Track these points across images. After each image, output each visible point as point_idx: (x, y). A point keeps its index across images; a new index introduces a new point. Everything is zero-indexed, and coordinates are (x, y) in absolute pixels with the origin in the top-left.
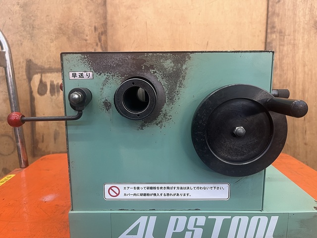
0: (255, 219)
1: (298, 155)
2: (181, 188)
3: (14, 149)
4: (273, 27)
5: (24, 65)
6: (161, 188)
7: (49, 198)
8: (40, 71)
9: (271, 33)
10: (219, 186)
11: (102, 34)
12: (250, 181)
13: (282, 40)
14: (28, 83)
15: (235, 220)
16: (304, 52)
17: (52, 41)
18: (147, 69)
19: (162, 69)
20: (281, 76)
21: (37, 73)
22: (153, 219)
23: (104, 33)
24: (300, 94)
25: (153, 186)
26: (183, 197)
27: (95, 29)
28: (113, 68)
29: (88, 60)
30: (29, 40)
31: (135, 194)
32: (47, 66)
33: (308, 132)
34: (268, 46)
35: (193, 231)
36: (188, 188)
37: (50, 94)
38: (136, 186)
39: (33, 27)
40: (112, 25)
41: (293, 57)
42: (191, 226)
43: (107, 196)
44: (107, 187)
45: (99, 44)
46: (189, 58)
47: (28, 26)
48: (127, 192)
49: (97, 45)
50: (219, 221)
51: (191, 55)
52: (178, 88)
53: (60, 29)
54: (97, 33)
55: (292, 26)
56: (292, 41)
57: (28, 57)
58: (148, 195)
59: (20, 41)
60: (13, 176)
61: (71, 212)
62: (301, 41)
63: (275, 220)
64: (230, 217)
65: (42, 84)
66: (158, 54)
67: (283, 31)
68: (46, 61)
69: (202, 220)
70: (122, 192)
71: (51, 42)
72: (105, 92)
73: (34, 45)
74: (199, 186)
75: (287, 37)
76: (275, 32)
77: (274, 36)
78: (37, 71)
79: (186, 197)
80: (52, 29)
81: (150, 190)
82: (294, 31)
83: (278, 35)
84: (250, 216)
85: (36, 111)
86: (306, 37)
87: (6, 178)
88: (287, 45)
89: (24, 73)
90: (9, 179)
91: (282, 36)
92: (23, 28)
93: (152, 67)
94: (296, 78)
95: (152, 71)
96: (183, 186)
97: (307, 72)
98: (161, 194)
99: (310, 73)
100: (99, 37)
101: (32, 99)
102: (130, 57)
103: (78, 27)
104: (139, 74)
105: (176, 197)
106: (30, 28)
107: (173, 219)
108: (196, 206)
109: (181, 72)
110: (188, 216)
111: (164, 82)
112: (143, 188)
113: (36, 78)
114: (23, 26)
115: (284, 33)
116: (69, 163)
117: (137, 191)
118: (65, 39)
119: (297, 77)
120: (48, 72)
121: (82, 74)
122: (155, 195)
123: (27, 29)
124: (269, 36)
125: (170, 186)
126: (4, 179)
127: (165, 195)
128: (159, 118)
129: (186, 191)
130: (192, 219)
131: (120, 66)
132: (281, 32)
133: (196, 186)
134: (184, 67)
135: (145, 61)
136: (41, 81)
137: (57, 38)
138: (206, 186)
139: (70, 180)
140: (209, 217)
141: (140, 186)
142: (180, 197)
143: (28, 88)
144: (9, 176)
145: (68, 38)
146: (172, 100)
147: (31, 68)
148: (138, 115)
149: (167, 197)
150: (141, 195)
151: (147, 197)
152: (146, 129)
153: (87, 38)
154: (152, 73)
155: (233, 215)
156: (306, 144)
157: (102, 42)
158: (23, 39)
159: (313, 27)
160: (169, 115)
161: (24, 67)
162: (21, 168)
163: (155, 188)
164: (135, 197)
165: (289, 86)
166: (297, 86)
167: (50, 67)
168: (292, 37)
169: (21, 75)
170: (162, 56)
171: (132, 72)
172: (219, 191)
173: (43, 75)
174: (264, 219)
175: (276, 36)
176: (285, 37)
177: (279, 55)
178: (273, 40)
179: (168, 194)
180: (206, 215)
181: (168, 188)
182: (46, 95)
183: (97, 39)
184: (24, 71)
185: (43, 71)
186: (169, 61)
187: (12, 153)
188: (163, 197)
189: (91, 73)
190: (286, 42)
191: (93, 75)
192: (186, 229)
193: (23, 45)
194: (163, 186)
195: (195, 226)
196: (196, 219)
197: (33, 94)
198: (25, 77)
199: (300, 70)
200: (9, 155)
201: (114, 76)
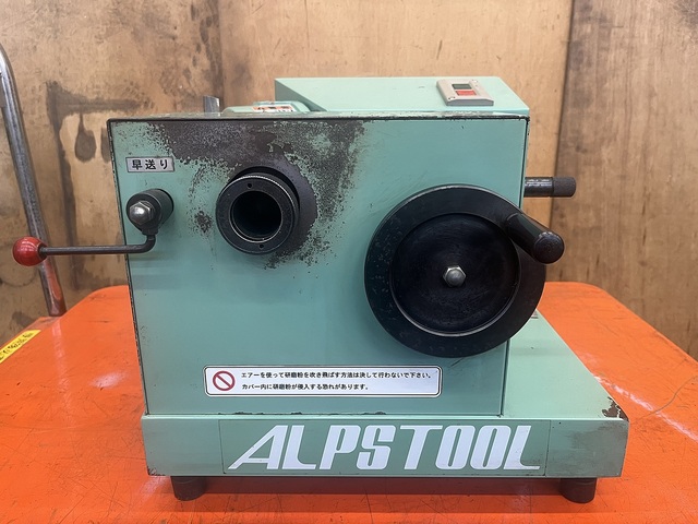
0: (486, 431)
1: (626, 286)
2: (350, 375)
3: (35, 274)
4: (587, 8)
5: (43, 93)
6: (313, 375)
7: (108, 381)
8: (78, 106)
9: (582, 21)
10: (422, 371)
11: (208, 23)
12: (478, 365)
13: (604, 37)
14: (52, 135)
15: (451, 432)
16: (651, 65)
17: (99, 39)
18: (280, 151)
19: (308, 152)
20: (597, 118)
21: (71, 112)
22: (298, 431)
23: (213, 21)
24: (638, 157)
25: (297, 370)
26: (353, 391)
27: (194, 11)
28: (212, 149)
29: (163, 135)
30: (51, 39)
31: (263, 386)
32: (91, 97)
33: (649, 239)
34: (573, 50)
35: (372, 451)
36: (363, 375)
37: (101, 159)
38: (266, 371)
39: (57, 10)
40: (229, 6)
41: (627, 75)
42: (368, 443)
43: (212, 389)
44: (211, 372)
45: (203, 46)
46: (362, 131)
47: (47, 6)
48: (248, 381)
49: (199, 48)
50: (421, 434)
51: (365, 125)
52: (340, 189)
53: (117, 12)
54: (198, 21)
55: (629, 6)
56: (627, 41)
57: (51, 74)
58: (287, 386)
59: (32, 41)
60: (35, 332)
61: (145, 417)
62: (646, 41)
63: (523, 433)
64: (440, 427)
65: (84, 136)
66: (299, 122)
67: (608, 17)
68: (90, 86)
69: (388, 433)
70: (240, 382)
71: (99, 43)
72: (197, 197)
73: (61, 49)
74: (384, 370)
75: (617, 30)
76: (589, 18)
77: (587, 28)
78: (73, 107)
79: (359, 391)
80: (98, 12)
81: (290, 378)
82: (633, 18)
83: (596, 26)
84: (478, 425)
85: (76, 193)
86: (658, 30)
87: (21, 337)
88: (616, 49)
89: (45, 113)
90: (29, 339)
91: (604, 27)
92: (34, 13)
93: (288, 148)
94: (630, 122)
95: (288, 156)
96: (354, 370)
97: (655, 108)
98: (313, 386)
99: (661, 111)
100: (201, 29)
101: (65, 168)
102: (244, 128)
103: (155, 7)
104: (263, 161)
105: (340, 391)
106: (51, 11)
107: (335, 431)
108: (378, 407)
109: (345, 158)
110: (363, 425)
111: (312, 178)
112: (278, 375)
113: (71, 124)
114: (35, 8)
115: (611, 21)
116: (136, 329)
117: (266, 381)
118: (127, 34)
119: (634, 119)
120: (96, 110)
121: (151, 162)
122: (301, 386)
123: (46, 14)
124: (576, 26)
125: (329, 370)
126: (17, 339)
127: (319, 387)
128: (306, 247)
129: (359, 381)
130: (371, 430)
131: (226, 146)
132: (602, 20)
133: (378, 370)
134: (351, 150)
135: (274, 136)
136: (81, 129)
137: (109, 33)
138: (396, 370)
139: (141, 360)
140: (402, 427)
141: (273, 371)
142: (347, 391)
143: (54, 145)
144: (28, 333)
145: (135, 33)
146: (329, 212)
147: (59, 102)
148: (261, 245)
149: (323, 391)
150: (276, 387)
151: (285, 391)
152: (280, 266)
153: (176, 32)
154: (289, 159)
155: (446, 423)
156: (643, 264)
157: (210, 42)
158: (38, 37)
159: (675, 8)
160: (323, 240)
161: (44, 100)
162: (51, 315)
163: (300, 375)
164: (264, 391)
165: (615, 140)
166: (632, 140)
167: (97, 99)
168: (628, 31)
169: (37, 116)
170: (307, 127)
171: (251, 157)
172: (423, 381)
173: (84, 116)
174: (504, 431)
175: (592, 29)
176: (613, 31)
177: (597, 72)
178: (584, 37)
179: (325, 386)
180: (397, 423)
181: (325, 374)
182: (93, 160)
183: (198, 35)
184: (45, 107)
185: (84, 107)
186: (321, 137)
187: (31, 281)
188: (316, 391)
189: (169, 161)
190: (613, 42)
191: (173, 164)
192: (359, 449)
193: (38, 50)
194: (316, 370)
195: (376, 443)
196: (378, 430)
197: (66, 157)
198: (46, 121)
199: (641, 106)
200: (24, 285)
201: (215, 165)
